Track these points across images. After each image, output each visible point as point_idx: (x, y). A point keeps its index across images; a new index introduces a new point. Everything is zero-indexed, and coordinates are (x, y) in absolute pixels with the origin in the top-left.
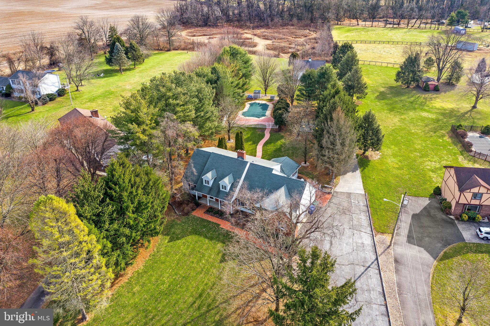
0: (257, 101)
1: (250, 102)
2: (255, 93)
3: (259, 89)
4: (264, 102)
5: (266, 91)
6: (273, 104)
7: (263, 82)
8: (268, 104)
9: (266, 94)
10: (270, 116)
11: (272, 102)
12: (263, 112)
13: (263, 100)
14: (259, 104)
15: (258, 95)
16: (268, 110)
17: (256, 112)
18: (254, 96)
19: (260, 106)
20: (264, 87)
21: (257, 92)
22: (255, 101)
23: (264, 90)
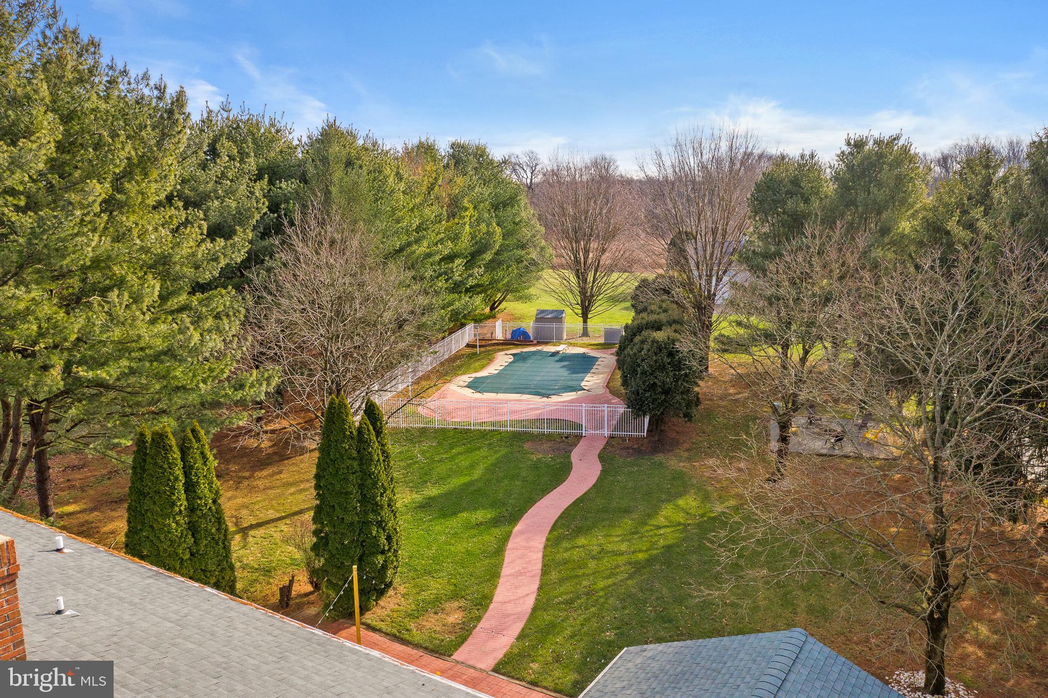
0: (550, 348)
1: (514, 351)
2: (539, 321)
3: (555, 305)
4: (578, 350)
5: (584, 316)
6: (616, 354)
8: (594, 354)
9: (585, 323)
10: (601, 392)
11: (614, 350)
12: (573, 380)
13: (574, 343)
14: (555, 354)
15: (554, 325)
16: (592, 371)
17: (538, 378)
18: (537, 331)
19: (560, 360)
20: (579, 298)
21: (549, 316)
22: (539, 348)
23: (580, 312)
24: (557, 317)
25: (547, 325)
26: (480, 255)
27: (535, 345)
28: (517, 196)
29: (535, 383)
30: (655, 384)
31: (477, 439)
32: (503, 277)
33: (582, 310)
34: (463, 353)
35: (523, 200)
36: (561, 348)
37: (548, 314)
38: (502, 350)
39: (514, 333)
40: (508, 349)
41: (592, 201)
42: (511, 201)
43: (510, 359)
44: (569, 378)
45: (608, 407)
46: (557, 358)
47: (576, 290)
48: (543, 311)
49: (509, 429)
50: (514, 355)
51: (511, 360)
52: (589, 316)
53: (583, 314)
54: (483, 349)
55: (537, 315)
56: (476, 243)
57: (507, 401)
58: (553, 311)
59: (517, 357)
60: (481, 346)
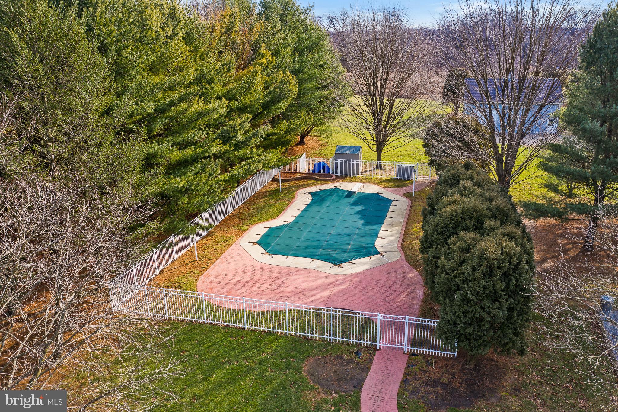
0: (346, 186)
1: (314, 189)
2: (338, 156)
3: (353, 141)
4: (372, 189)
5: (379, 150)
6: (408, 195)
7: (370, 118)
8: (387, 194)
9: (379, 158)
10: (396, 256)
11: (405, 190)
12: (366, 235)
13: (368, 181)
14: (350, 194)
15: (351, 161)
16: (387, 220)
17: (332, 231)
18: (336, 165)
19: (355, 204)
20: (374, 135)
21: (348, 152)
22: (337, 185)
23: (374, 147)
24: (355, 152)
25: (345, 161)
26: (275, 104)
27: (333, 181)
28: (320, 41)
29: (328, 238)
30: (481, 319)
31: (248, 350)
32: (300, 125)
33: (377, 145)
34: (268, 189)
35: (327, 44)
36: (356, 187)
37: (346, 151)
38: (302, 187)
39: (316, 165)
40: (309, 185)
41: (389, 46)
42: (315, 46)
43: (308, 199)
44: (362, 232)
45: (409, 320)
46: (352, 200)
47: (372, 127)
48: (342, 147)
49: (288, 332)
50: (312, 194)
51: (308, 202)
52: (383, 151)
53: (377, 148)
54: (286, 185)
55: (337, 150)
56: (270, 93)
57: (295, 271)
58: (351, 148)
59: (317, 198)
60: (283, 181)
